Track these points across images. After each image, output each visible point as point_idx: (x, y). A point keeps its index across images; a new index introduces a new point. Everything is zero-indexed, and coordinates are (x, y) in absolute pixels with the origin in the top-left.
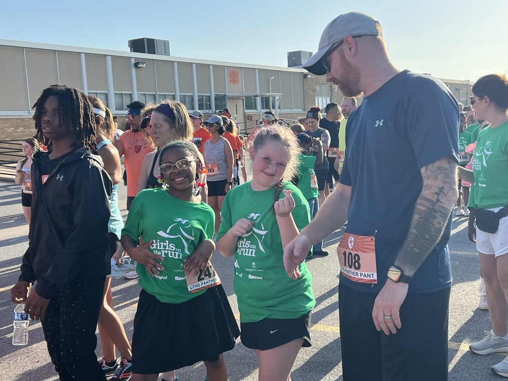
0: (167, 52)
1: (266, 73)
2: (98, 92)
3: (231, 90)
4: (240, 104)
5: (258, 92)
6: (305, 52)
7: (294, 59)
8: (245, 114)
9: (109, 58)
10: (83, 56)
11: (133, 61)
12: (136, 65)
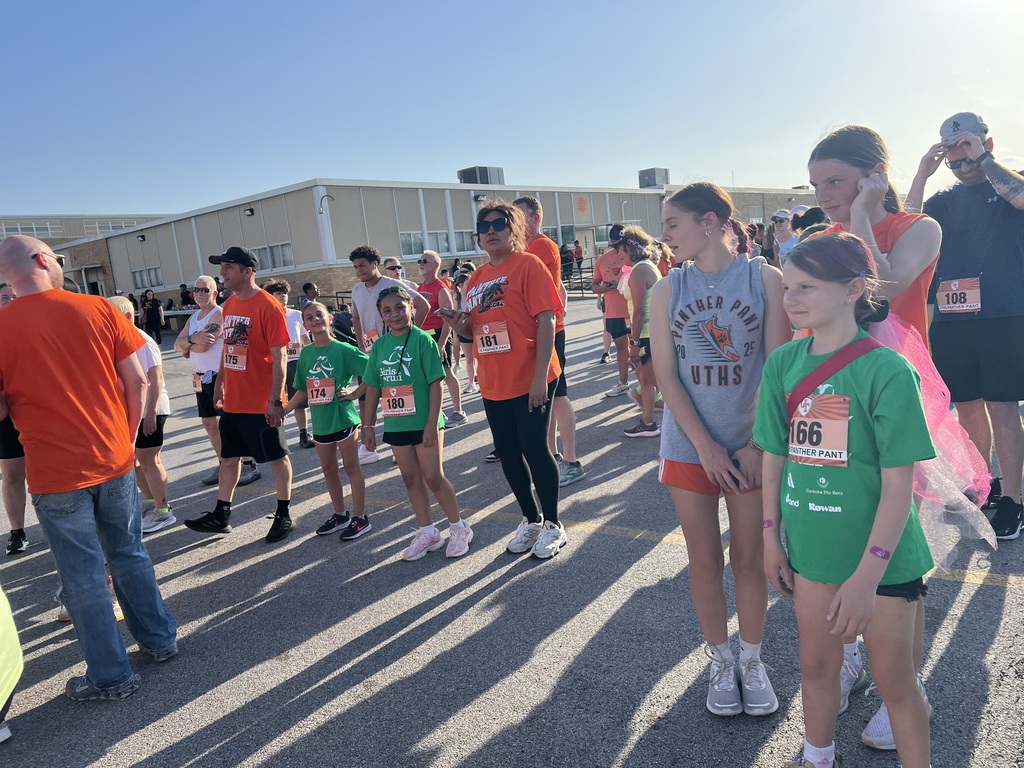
0: (501, 181)
1: (618, 198)
3: (578, 220)
4: (589, 235)
6: (661, 170)
7: (646, 178)
8: (595, 247)
9: (447, 192)
10: (419, 192)
11: (473, 194)
12: (476, 198)
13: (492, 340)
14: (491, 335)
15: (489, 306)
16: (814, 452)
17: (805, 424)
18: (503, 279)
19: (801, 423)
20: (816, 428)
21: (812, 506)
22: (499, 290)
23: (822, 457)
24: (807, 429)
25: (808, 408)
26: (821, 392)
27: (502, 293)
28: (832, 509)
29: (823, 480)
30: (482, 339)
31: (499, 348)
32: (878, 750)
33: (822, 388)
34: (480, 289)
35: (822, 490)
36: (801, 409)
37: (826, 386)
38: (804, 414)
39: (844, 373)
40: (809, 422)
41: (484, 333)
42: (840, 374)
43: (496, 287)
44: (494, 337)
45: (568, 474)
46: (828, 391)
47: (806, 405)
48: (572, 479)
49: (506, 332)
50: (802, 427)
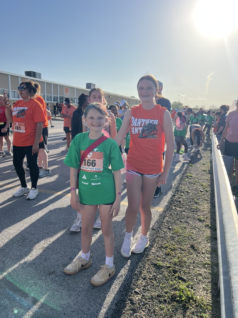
0: (40, 78)
1: (79, 90)
2: (15, 91)
3: (65, 95)
5: (75, 97)
6: (93, 84)
7: (88, 86)
9: (20, 78)
10: (9, 76)
13: (19, 128)
14: (19, 127)
15: (20, 116)
16: (93, 169)
17: (90, 160)
18: (26, 108)
19: (88, 160)
20: (94, 162)
21: (93, 184)
22: (24, 112)
23: (96, 170)
24: (91, 162)
25: (91, 156)
26: (95, 151)
27: (25, 113)
28: (98, 184)
29: (96, 176)
30: (15, 127)
31: (21, 131)
32: (135, 253)
33: (95, 150)
34: (18, 109)
35: (96, 179)
36: (88, 156)
37: (97, 149)
38: (90, 157)
39: (102, 145)
40: (92, 160)
41: (16, 125)
42: (100, 145)
43: (24, 110)
44: (20, 127)
45: (45, 173)
46: (97, 151)
47: (90, 155)
48: (46, 175)
49: (24, 127)
50: (89, 161)
